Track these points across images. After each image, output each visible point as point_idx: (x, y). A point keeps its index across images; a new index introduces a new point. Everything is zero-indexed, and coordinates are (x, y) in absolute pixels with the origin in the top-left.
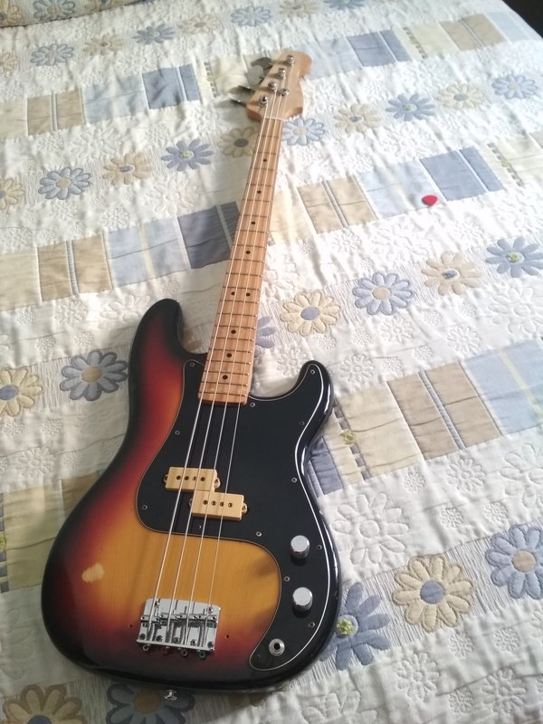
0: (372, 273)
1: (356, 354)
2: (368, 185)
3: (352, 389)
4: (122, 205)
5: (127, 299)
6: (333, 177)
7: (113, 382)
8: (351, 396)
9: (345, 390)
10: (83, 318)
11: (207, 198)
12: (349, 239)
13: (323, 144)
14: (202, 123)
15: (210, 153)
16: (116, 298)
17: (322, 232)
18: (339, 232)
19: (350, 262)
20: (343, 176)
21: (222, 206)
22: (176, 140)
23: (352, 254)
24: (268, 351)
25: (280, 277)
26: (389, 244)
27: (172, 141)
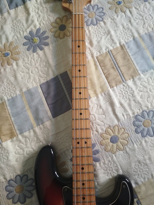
0: (141, 111)
1: (139, 162)
2: (132, 50)
3: (140, 183)
4: (10, 81)
5: (26, 141)
6: (113, 47)
7: (30, 191)
8: (140, 187)
9: (136, 183)
10: (8, 158)
11: (52, 70)
12: (127, 90)
13: (105, 23)
14: (39, 16)
15: (47, 38)
16: (20, 141)
17: (113, 87)
18: (122, 86)
19: (130, 105)
20: (118, 45)
21: (60, 75)
22: (28, 31)
23: (130, 100)
24: (98, 164)
25: (97, 118)
26: (147, 92)
27: (26, 32)
